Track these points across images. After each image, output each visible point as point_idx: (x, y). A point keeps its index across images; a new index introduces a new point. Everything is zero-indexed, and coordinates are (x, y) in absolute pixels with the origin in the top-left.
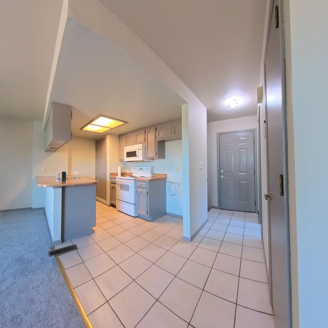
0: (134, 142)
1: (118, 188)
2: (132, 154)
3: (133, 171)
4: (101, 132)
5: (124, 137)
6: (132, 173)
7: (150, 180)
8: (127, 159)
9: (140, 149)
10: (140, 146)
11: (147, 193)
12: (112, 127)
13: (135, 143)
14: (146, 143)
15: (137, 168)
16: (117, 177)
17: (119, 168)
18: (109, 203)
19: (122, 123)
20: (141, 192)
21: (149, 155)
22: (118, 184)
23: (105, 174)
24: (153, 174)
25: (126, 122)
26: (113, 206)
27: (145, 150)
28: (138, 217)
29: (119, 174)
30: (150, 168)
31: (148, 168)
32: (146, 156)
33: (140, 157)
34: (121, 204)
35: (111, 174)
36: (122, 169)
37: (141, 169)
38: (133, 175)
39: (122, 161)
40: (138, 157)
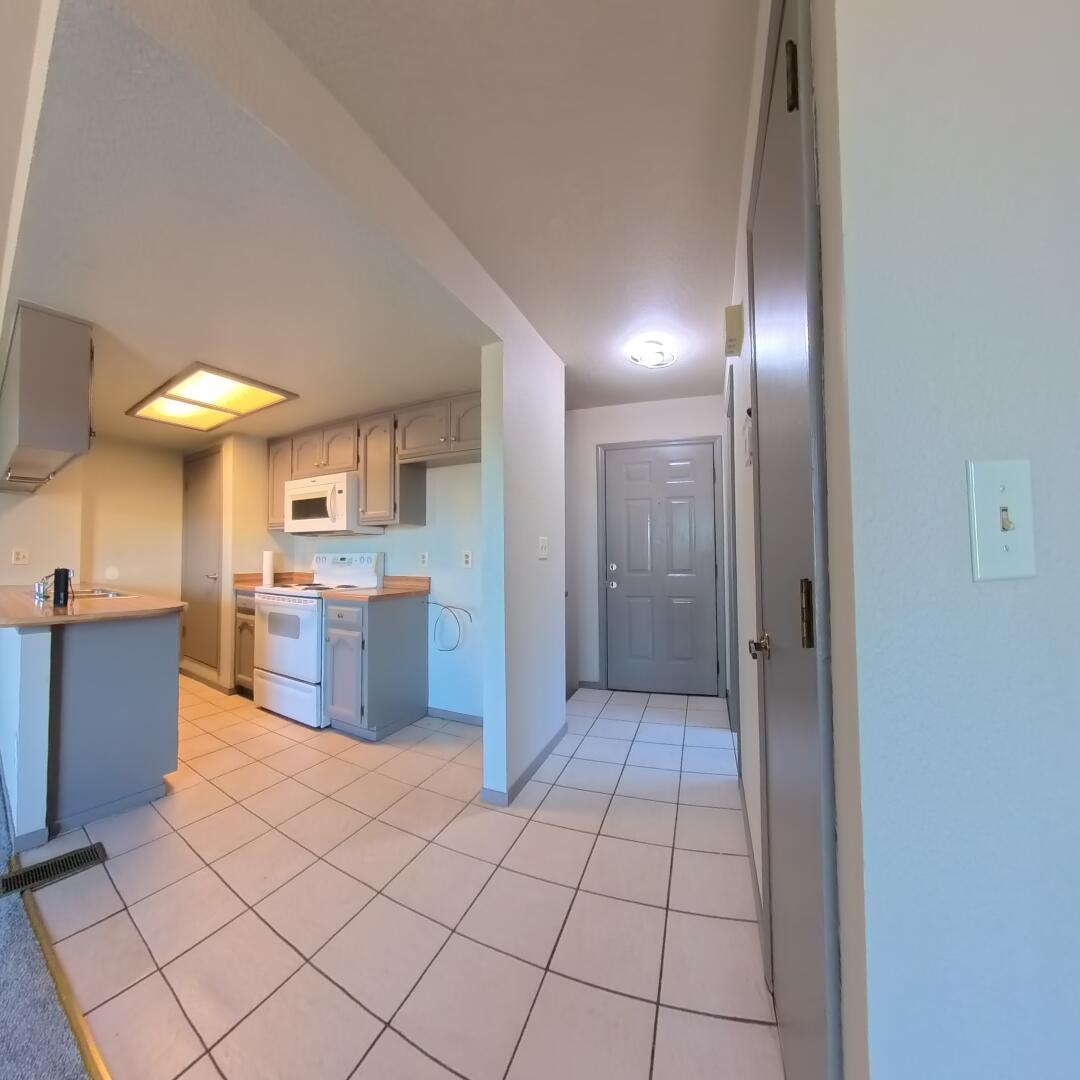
0: (318, 466)
1: (260, 627)
2: (312, 508)
3: (314, 566)
4: (205, 425)
5: (287, 446)
6: (311, 576)
7: (372, 599)
8: (293, 525)
9: (340, 492)
10: (340, 480)
11: (363, 643)
12: (244, 409)
13: (325, 469)
14: (361, 472)
15: (330, 557)
16: (258, 588)
17: (267, 556)
18: (228, 683)
19: (277, 397)
20: (341, 643)
21: (370, 513)
22: (262, 614)
23: (215, 579)
24: (385, 578)
25: (291, 395)
26: (244, 691)
27: (359, 494)
28: (329, 727)
29: (268, 578)
30: (374, 557)
31: (366, 555)
32: (362, 516)
33: (338, 519)
34: (274, 685)
35: (239, 579)
36: (277, 558)
37: (342, 559)
38: (315, 582)
39: (276, 530)
40: (334, 520)
